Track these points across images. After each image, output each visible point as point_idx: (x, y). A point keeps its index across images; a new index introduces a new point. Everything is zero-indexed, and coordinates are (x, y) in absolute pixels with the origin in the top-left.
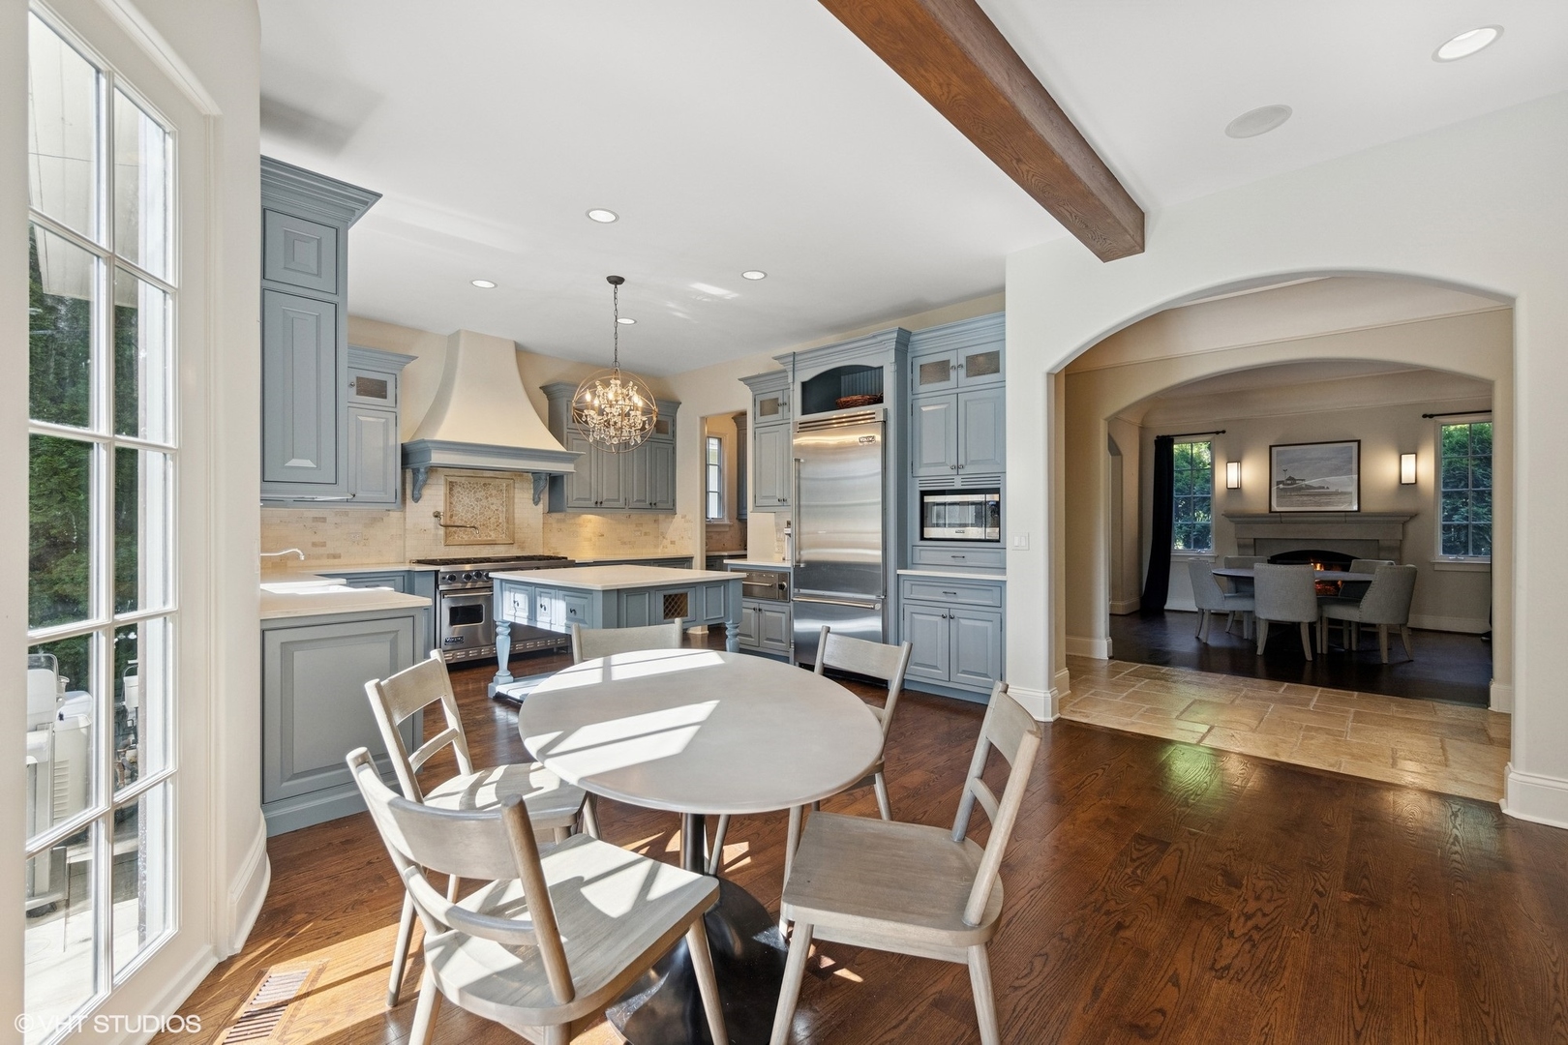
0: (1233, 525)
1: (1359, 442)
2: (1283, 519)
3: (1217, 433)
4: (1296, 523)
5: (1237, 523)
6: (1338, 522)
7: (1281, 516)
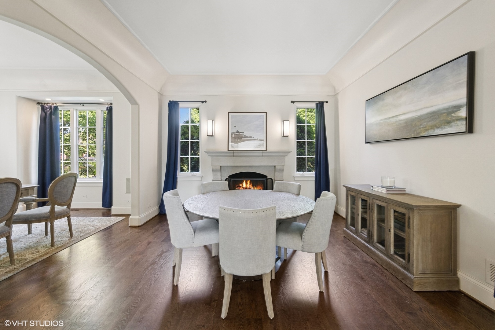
0: (210, 157)
1: (266, 113)
2: (235, 154)
3: (203, 102)
4: (240, 156)
5: (212, 157)
6: (259, 156)
7: (233, 153)
